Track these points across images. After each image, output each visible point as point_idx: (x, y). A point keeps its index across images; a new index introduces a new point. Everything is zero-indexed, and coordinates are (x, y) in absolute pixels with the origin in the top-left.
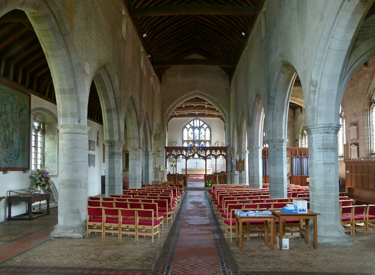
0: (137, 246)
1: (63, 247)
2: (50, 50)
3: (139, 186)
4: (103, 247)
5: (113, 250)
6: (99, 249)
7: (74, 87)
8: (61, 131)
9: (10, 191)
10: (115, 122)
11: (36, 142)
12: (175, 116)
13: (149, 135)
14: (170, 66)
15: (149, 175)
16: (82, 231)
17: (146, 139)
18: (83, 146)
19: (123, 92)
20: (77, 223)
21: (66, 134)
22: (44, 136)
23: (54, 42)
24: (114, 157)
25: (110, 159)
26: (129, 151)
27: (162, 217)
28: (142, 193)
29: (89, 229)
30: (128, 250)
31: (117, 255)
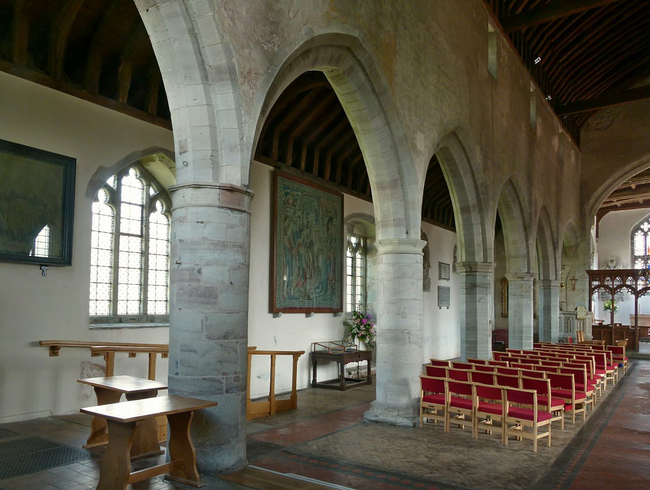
0: (504, 454)
1: (380, 438)
2: (360, 123)
3: (528, 345)
4: (442, 447)
5: (458, 454)
6: (435, 448)
7: (397, 176)
8: (381, 249)
9: (315, 343)
10: (477, 230)
11: (354, 267)
12: (615, 208)
13: (550, 249)
14: (598, 108)
15: (551, 325)
16: (412, 416)
17: (546, 258)
18: (413, 274)
19: (490, 174)
20: (404, 401)
21: (387, 255)
22: (366, 257)
23: (364, 109)
24: (476, 292)
25: (468, 296)
26: (509, 280)
27: (561, 407)
28: (528, 359)
29: (423, 413)
30: (484, 458)
31: (463, 463)
